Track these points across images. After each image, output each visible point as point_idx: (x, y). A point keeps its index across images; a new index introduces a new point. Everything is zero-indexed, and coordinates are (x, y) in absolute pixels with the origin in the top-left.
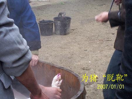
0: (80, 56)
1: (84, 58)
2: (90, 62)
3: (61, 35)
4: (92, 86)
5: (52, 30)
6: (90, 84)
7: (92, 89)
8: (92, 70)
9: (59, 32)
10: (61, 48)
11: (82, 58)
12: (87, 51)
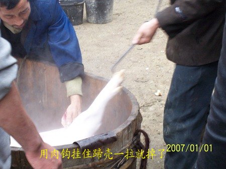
0: (131, 59)
1: (137, 62)
2: (147, 69)
3: (97, 23)
4: (151, 109)
5: (83, 14)
6: (148, 106)
7: (151, 114)
8: (152, 82)
9: (93, 18)
10: (98, 45)
11: (134, 62)
12: (143, 50)
